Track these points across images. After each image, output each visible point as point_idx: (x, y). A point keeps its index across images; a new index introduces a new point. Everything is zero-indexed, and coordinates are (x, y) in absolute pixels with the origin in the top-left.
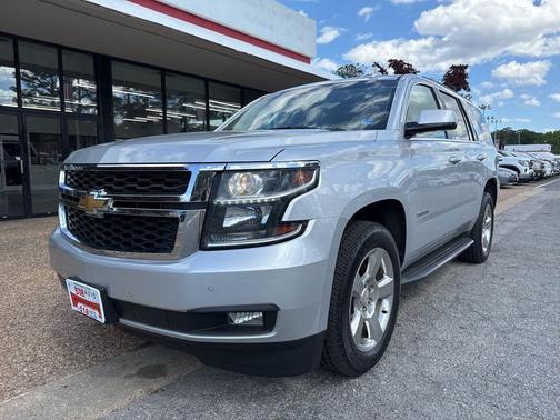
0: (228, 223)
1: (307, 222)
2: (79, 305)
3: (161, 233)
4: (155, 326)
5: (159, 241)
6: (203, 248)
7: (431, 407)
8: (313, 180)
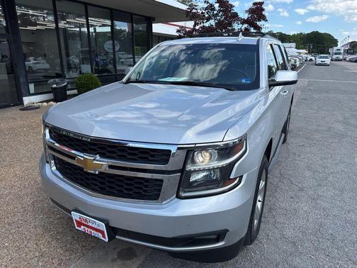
0: (192, 179)
1: (242, 176)
2: (82, 227)
3: (146, 186)
4: (144, 241)
5: (145, 191)
6: (178, 197)
7: (297, 261)
8: (244, 148)
